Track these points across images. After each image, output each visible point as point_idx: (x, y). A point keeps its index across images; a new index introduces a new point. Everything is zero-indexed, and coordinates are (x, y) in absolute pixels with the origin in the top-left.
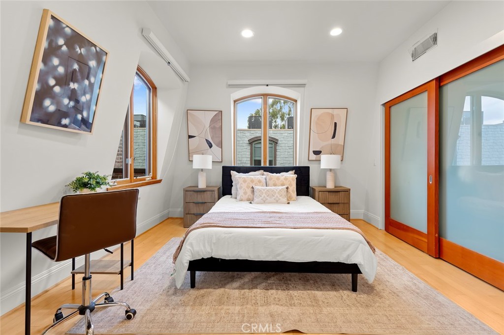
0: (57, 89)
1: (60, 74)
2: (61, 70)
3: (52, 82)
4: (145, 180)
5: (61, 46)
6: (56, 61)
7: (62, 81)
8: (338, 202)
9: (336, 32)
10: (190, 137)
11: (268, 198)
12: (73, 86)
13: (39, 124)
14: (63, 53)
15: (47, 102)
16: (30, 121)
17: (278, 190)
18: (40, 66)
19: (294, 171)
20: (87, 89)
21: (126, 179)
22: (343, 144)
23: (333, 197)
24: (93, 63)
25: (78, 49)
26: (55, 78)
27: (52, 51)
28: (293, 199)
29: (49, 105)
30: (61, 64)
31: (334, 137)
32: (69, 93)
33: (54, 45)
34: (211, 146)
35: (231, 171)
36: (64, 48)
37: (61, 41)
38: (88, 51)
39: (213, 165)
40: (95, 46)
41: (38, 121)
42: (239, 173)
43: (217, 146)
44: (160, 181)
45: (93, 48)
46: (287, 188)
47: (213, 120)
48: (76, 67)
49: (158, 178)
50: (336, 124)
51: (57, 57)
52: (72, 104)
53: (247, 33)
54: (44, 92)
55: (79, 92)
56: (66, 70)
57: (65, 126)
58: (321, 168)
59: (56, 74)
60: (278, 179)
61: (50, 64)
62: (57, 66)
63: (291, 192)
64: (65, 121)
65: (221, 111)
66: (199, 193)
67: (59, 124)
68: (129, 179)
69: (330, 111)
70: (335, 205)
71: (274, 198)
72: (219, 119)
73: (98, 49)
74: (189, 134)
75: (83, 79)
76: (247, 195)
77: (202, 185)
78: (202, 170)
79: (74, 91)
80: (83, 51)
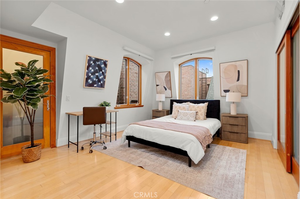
0: (92, 76)
1: (92, 72)
2: (93, 70)
3: (90, 75)
4: (135, 105)
5: (92, 64)
6: (91, 68)
7: (93, 74)
8: (237, 124)
9: (214, 18)
10: (157, 85)
11: (183, 117)
12: (96, 74)
13: (88, 87)
14: (93, 65)
15: (89, 81)
16: (85, 86)
17: (190, 113)
18: (87, 71)
19: (208, 103)
20: (102, 74)
21: (125, 104)
22: (247, 85)
23: (233, 120)
24: (103, 66)
25: (97, 63)
26: (91, 73)
27: (89, 66)
28: (201, 119)
29: (90, 81)
30: (92, 69)
31: (238, 80)
32: (96, 77)
33: (90, 64)
34: (166, 90)
35: (174, 102)
36: (93, 64)
37: (92, 62)
38: (101, 62)
39: (165, 99)
40: (103, 60)
41: (87, 86)
42: (177, 103)
43: (169, 89)
44: (143, 106)
45: (103, 61)
46: (197, 112)
47: (166, 77)
48: (97, 68)
49: (142, 105)
50: (239, 71)
51: (91, 67)
52: (97, 80)
53: (167, 34)
54: (88, 78)
55: (99, 76)
56: (94, 70)
57: (95, 87)
58: (226, 101)
59: (91, 72)
60: (194, 107)
61: (89, 70)
62: (91, 70)
63: (200, 115)
64: (95, 85)
65: (170, 72)
66: (158, 112)
67: (93, 86)
68: (127, 104)
69: (234, 63)
70: (234, 126)
71: (186, 117)
72: (169, 76)
73: (104, 61)
74: (157, 84)
75: (100, 71)
76: (176, 114)
77: (160, 109)
78: (160, 101)
79: (97, 76)
80: (99, 63)
